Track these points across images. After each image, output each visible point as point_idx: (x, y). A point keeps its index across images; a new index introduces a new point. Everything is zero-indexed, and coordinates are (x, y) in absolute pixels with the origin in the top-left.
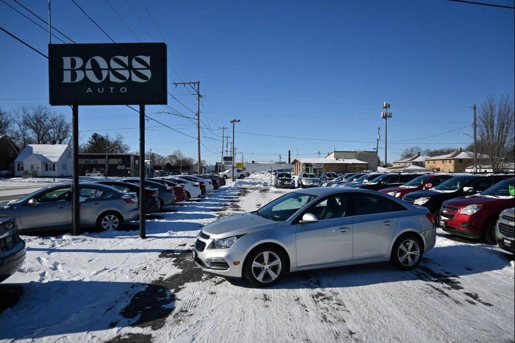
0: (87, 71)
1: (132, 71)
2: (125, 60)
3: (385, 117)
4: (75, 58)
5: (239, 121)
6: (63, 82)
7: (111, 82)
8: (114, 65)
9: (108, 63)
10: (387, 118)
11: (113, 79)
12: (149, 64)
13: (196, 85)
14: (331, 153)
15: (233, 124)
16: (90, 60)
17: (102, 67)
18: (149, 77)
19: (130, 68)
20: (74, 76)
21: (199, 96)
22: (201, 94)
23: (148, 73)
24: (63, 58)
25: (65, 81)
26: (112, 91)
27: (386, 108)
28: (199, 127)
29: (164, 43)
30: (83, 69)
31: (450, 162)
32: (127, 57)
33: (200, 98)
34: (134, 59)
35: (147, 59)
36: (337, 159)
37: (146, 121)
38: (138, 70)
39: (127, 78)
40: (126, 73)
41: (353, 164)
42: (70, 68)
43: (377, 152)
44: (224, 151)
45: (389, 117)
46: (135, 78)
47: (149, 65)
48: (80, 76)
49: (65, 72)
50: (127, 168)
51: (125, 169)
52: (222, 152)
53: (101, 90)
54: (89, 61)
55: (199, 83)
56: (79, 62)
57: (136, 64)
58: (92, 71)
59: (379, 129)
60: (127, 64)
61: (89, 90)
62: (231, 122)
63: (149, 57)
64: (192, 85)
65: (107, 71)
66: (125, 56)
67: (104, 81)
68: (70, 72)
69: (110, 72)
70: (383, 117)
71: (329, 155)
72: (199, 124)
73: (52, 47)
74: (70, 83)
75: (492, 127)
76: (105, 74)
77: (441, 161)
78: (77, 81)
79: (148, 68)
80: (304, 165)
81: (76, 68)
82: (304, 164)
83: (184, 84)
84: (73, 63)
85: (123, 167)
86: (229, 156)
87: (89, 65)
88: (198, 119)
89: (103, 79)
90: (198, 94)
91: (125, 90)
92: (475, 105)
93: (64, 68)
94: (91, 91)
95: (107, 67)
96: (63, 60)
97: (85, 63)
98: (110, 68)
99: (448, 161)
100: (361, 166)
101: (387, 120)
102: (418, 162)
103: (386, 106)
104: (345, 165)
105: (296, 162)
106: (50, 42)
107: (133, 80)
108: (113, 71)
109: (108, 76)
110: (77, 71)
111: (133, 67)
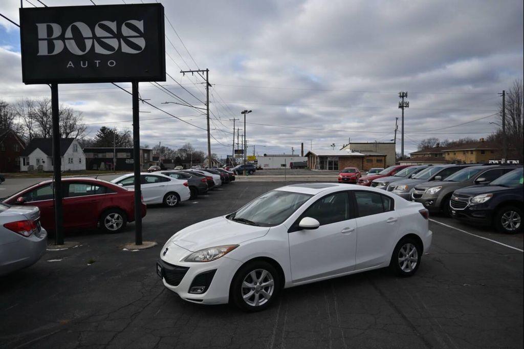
0: (66, 41)
1: (121, 39)
2: (113, 25)
3: (402, 107)
5: (251, 111)
6: (38, 55)
7: (97, 53)
8: (100, 32)
9: (91, 30)
10: (404, 108)
11: (99, 50)
12: (142, 29)
14: (347, 145)
15: (244, 114)
16: (70, 26)
17: (85, 35)
18: (143, 47)
19: (118, 36)
20: (51, 47)
21: (208, 84)
22: (210, 83)
23: (141, 42)
24: (37, 24)
25: (40, 53)
26: (97, 66)
27: (403, 98)
28: (208, 118)
29: (160, 4)
30: (62, 37)
31: (472, 153)
32: (115, 23)
33: (209, 87)
34: (124, 24)
35: (140, 25)
36: (353, 152)
38: (130, 39)
39: (116, 48)
40: (114, 43)
42: (46, 37)
43: (395, 143)
45: (406, 107)
46: (126, 49)
47: (143, 31)
48: (59, 47)
49: (40, 42)
52: (233, 145)
53: (84, 64)
55: (207, 71)
56: (57, 29)
57: (126, 31)
58: (73, 41)
59: (397, 119)
60: (115, 29)
61: (70, 64)
62: (242, 113)
63: (142, 21)
64: (201, 73)
65: (92, 40)
66: (113, 21)
67: (88, 52)
68: (46, 41)
69: (95, 40)
70: (400, 107)
71: (344, 147)
72: (208, 114)
73: (23, 11)
74: (46, 56)
75: (519, 116)
76: (89, 44)
77: (462, 153)
78: (55, 53)
79: (141, 35)
80: (318, 158)
81: (53, 37)
82: (318, 156)
83: (192, 72)
84: (50, 31)
85: (132, 161)
86: (240, 148)
87: (69, 34)
88: (208, 110)
89: (87, 51)
92: (504, 91)
93: (39, 37)
94: (72, 65)
95: (91, 36)
96: (37, 26)
97: (64, 31)
98: (94, 37)
99: (470, 152)
100: (379, 158)
101: (404, 110)
102: (437, 154)
103: (403, 96)
104: (362, 157)
105: (309, 155)
106: (22, 6)
107: (123, 50)
108: (99, 40)
109: (93, 46)
110: (54, 41)
111: (122, 34)
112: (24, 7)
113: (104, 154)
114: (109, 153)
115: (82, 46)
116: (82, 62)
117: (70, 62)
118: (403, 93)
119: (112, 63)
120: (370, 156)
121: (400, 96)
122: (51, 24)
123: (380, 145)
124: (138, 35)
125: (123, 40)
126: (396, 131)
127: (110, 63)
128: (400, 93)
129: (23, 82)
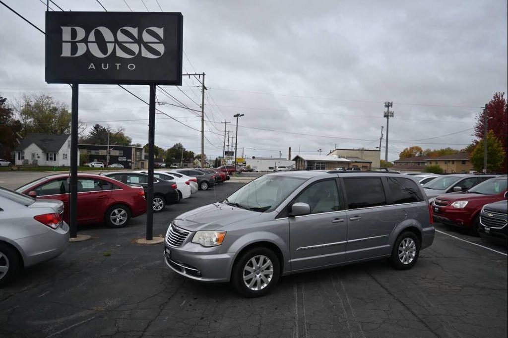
0: (89, 44)
2: (134, 31)
5: (243, 115)
6: (62, 56)
7: (118, 57)
8: (121, 37)
9: (114, 35)
10: (389, 117)
11: (120, 53)
12: (162, 36)
13: (202, 76)
14: (334, 151)
15: (236, 118)
16: (94, 31)
17: (107, 40)
18: (162, 53)
19: (139, 41)
20: (74, 49)
21: (204, 88)
22: (206, 87)
23: (161, 48)
24: (62, 27)
25: (64, 55)
26: (118, 68)
27: (388, 108)
28: (203, 120)
29: (180, 13)
30: (85, 41)
31: (453, 163)
32: (137, 29)
33: (205, 90)
34: (145, 31)
36: (339, 157)
37: (157, 105)
38: (150, 44)
39: (137, 53)
40: (135, 48)
43: (380, 151)
44: (226, 146)
45: (391, 116)
46: (146, 54)
47: (163, 38)
48: (81, 50)
49: (64, 44)
50: (129, 160)
51: (127, 161)
52: (224, 147)
53: (105, 67)
55: (204, 75)
56: (81, 33)
57: (147, 37)
58: (95, 44)
59: (382, 127)
60: (136, 34)
61: (92, 66)
62: (235, 116)
63: (162, 29)
64: (198, 77)
65: (113, 44)
66: (135, 28)
68: (70, 44)
69: (116, 44)
70: (385, 116)
71: (331, 153)
72: (203, 117)
73: (49, 15)
74: (69, 57)
76: (110, 47)
77: (444, 162)
78: (77, 55)
79: (161, 41)
80: (306, 162)
81: (77, 39)
82: (306, 160)
83: (189, 75)
84: (74, 34)
85: (124, 159)
86: (230, 150)
87: (92, 37)
88: (203, 112)
89: (108, 54)
90: (203, 86)
93: (64, 40)
94: (94, 67)
95: (113, 40)
96: (61, 30)
97: (87, 34)
98: (116, 41)
99: (451, 162)
100: (364, 165)
101: (389, 119)
102: (419, 163)
103: (388, 105)
104: (349, 163)
105: (297, 159)
106: (48, 10)
107: (143, 55)
108: (120, 44)
109: (114, 50)
110: (77, 44)
111: (143, 40)
112: (50, 10)
113: (98, 151)
114: (102, 151)
115: (104, 49)
116: (103, 64)
117: (92, 64)
118: (389, 103)
119: (132, 67)
120: (356, 162)
121: (386, 106)
122: (75, 28)
123: (365, 152)
124: (158, 41)
125: (143, 45)
126: (381, 139)
127: (130, 67)
128: (386, 103)
129: (46, 81)
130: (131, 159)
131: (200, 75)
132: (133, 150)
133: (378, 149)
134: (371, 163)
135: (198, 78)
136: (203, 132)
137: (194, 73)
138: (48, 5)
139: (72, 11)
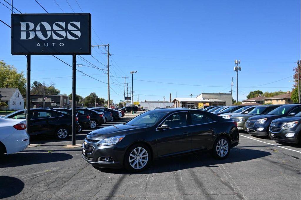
0: (37, 32)
1: (67, 32)
2: (63, 24)
3: (236, 70)
4: (29, 23)
5: (136, 72)
6: (21, 39)
7: (54, 39)
8: (55, 28)
9: (51, 27)
10: (238, 71)
11: (55, 37)
12: (79, 26)
13: (107, 47)
14: (200, 95)
15: (132, 74)
17: (47, 29)
18: (79, 37)
19: (66, 30)
20: (28, 35)
22: (110, 53)
23: (79, 34)
24: (21, 23)
25: (22, 38)
26: (54, 46)
27: (237, 64)
28: (109, 76)
29: (89, 14)
31: (282, 101)
34: (69, 24)
35: (78, 24)
36: (204, 99)
38: (72, 32)
41: (215, 102)
42: (25, 30)
43: (231, 94)
44: (125, 94)
45: (239, 70)
46: (70, 37)
47: (79, 28)
48: (32, 35)
49: (22, 32)
50: (58, 105)
51: (57, 106)
54: (39, 25)
56: (32, 25)
57: (70, 28)
58: (40, 32)
59: (233, 78)
60: (64, 27)
61: (38, 45)
63: (79, 23)
65: (51, 32)
66: (63, 22)
68: (25, 32)
69: (53, 32)
71: (198, 96)
72: (109, 74)
73: (13, 16)
74: (25, 40)
76: (49, 34)
77: (276, 100)
78: (30, 38)
79: (79, 30)
81: (29, 30)
82: (181, 102)
83: (99, 46)
84: (28, 26)
85: (55, 104)
86: (129, 96)
87: (38, 28)
88: (109, 71)
90: (109, 53)
91: (63, 45)
92: (298, 61)
94: (40, 45)
95: (51, 30)
96: (20, 24)
97: (36, 26)
98: (52, 30)
99: (280, 100)
104: (210, 103)
105: (175, 101)
106: (12, 13)
107: (68, 38)
108: (55, 32)
109: (51, 35)
110: (30, 32)
111: (68, 29)
112: (13, 13)
113: (37, 99)
114: (39, 99)
115: (45, 35)
116: (45, 44)
117: (39, 43)
118: (237, 61)
119: (62, 45)
123: (222, 95)
124: (77, 30)
125: (68, 32)
127: (60, 45)
129: (12, 54)
130: (60, 104)
131: (106, 46)
132: (61, 98)
133: (230, 93)
134: (226, 102)
135: (105, 48)
136: (109, 84)
137: (102, 45)
138: (12, 10)
139: (27, 13)
